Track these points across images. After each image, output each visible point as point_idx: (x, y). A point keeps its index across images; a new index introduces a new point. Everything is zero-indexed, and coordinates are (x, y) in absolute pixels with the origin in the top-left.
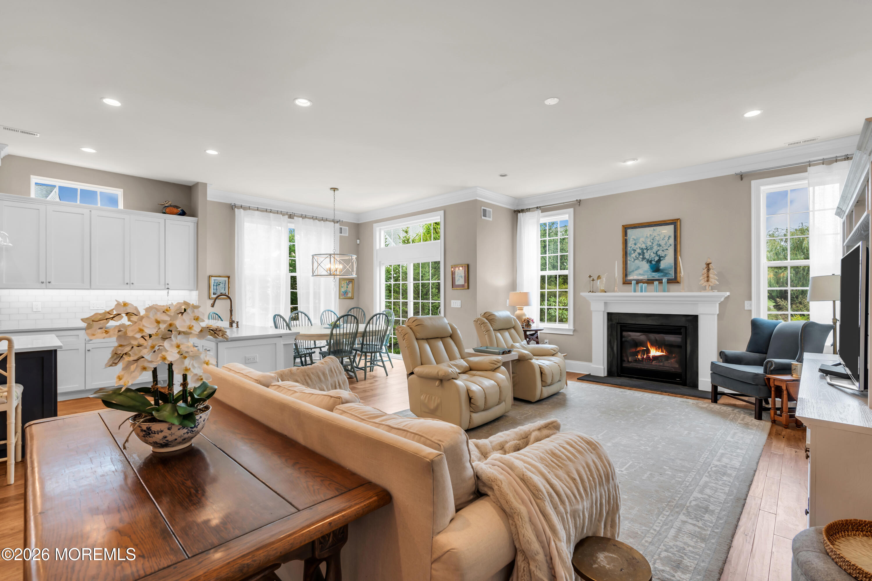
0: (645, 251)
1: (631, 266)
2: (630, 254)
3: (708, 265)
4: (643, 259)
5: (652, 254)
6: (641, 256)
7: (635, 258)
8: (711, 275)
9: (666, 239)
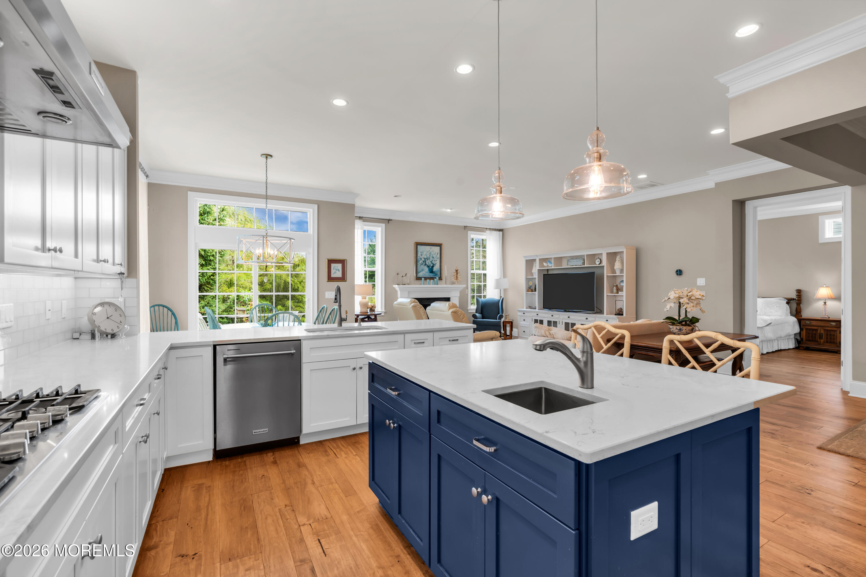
0: (426, 260)
1: (419, 269)
2: (419, 261)
3: (457, 271)
4: (426, 264)
5: (429, 262)
6: (424, 263)
7: (421, 264)
8: (458, 276)
9: (436, 254)
